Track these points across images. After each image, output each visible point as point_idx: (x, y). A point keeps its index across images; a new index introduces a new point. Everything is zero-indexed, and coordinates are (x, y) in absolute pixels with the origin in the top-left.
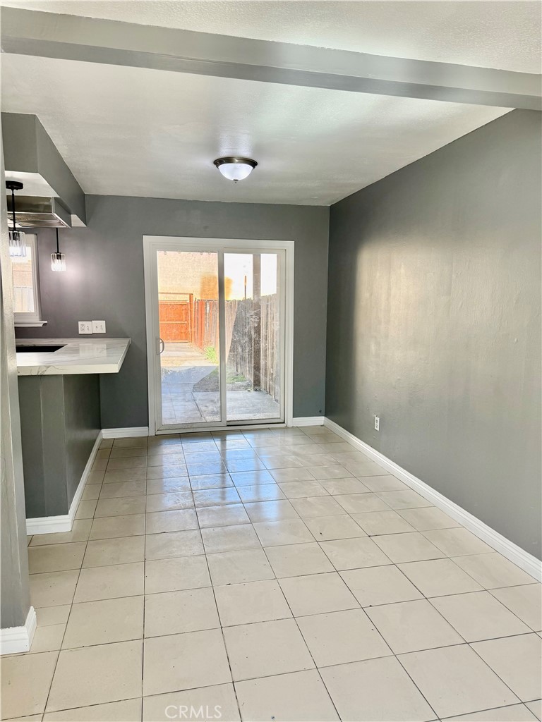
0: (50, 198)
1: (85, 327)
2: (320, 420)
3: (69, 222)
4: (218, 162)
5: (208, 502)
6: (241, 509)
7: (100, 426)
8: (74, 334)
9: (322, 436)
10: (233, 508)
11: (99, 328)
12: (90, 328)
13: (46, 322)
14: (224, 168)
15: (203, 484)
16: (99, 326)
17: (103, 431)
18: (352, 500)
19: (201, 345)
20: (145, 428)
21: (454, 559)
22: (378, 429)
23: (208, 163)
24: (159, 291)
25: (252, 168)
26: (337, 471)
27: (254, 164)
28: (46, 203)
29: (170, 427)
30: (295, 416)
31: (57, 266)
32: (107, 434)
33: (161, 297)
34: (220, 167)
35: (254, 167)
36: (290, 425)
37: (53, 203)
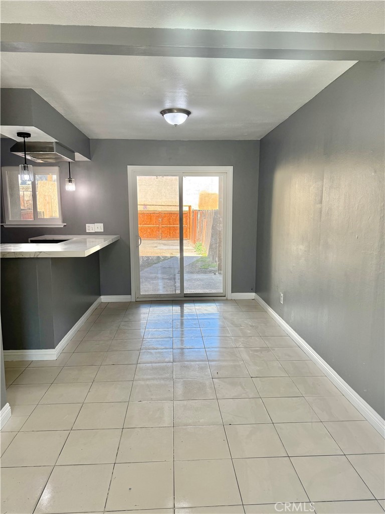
0: (53, 142)
1: (91, 228)
2: (252, 295)
3: (73, 158)
4: (163, 112)
5: (151, 347)
6: (170, 353)
7: (99, 294)
8: (83, 232)
9: (251, 306)
10: (165, 352)
11: (99, 228)
12: (94, 229)
13: (65, 224)
14: (168, 117)
15: (152, 335)
16: (99, 227)
17: (102, 297)
18: (251, 352)
19: (195, 242)
20: (129, 296)
21: (307, 398)
22: (282, 302)
23: (156, 113)
24: (138, 203)
25: (187, 116)
26: (249, 331)
27: (188, 113)
28: (50, 146)
29: (145, 296)
30: (232, 292)
31: (70, 187)
32: (104, 299)
33: (140, 208)
34: (165, 115)
35: (188, 116)
36: (229, 298)
37: (54, 145)
